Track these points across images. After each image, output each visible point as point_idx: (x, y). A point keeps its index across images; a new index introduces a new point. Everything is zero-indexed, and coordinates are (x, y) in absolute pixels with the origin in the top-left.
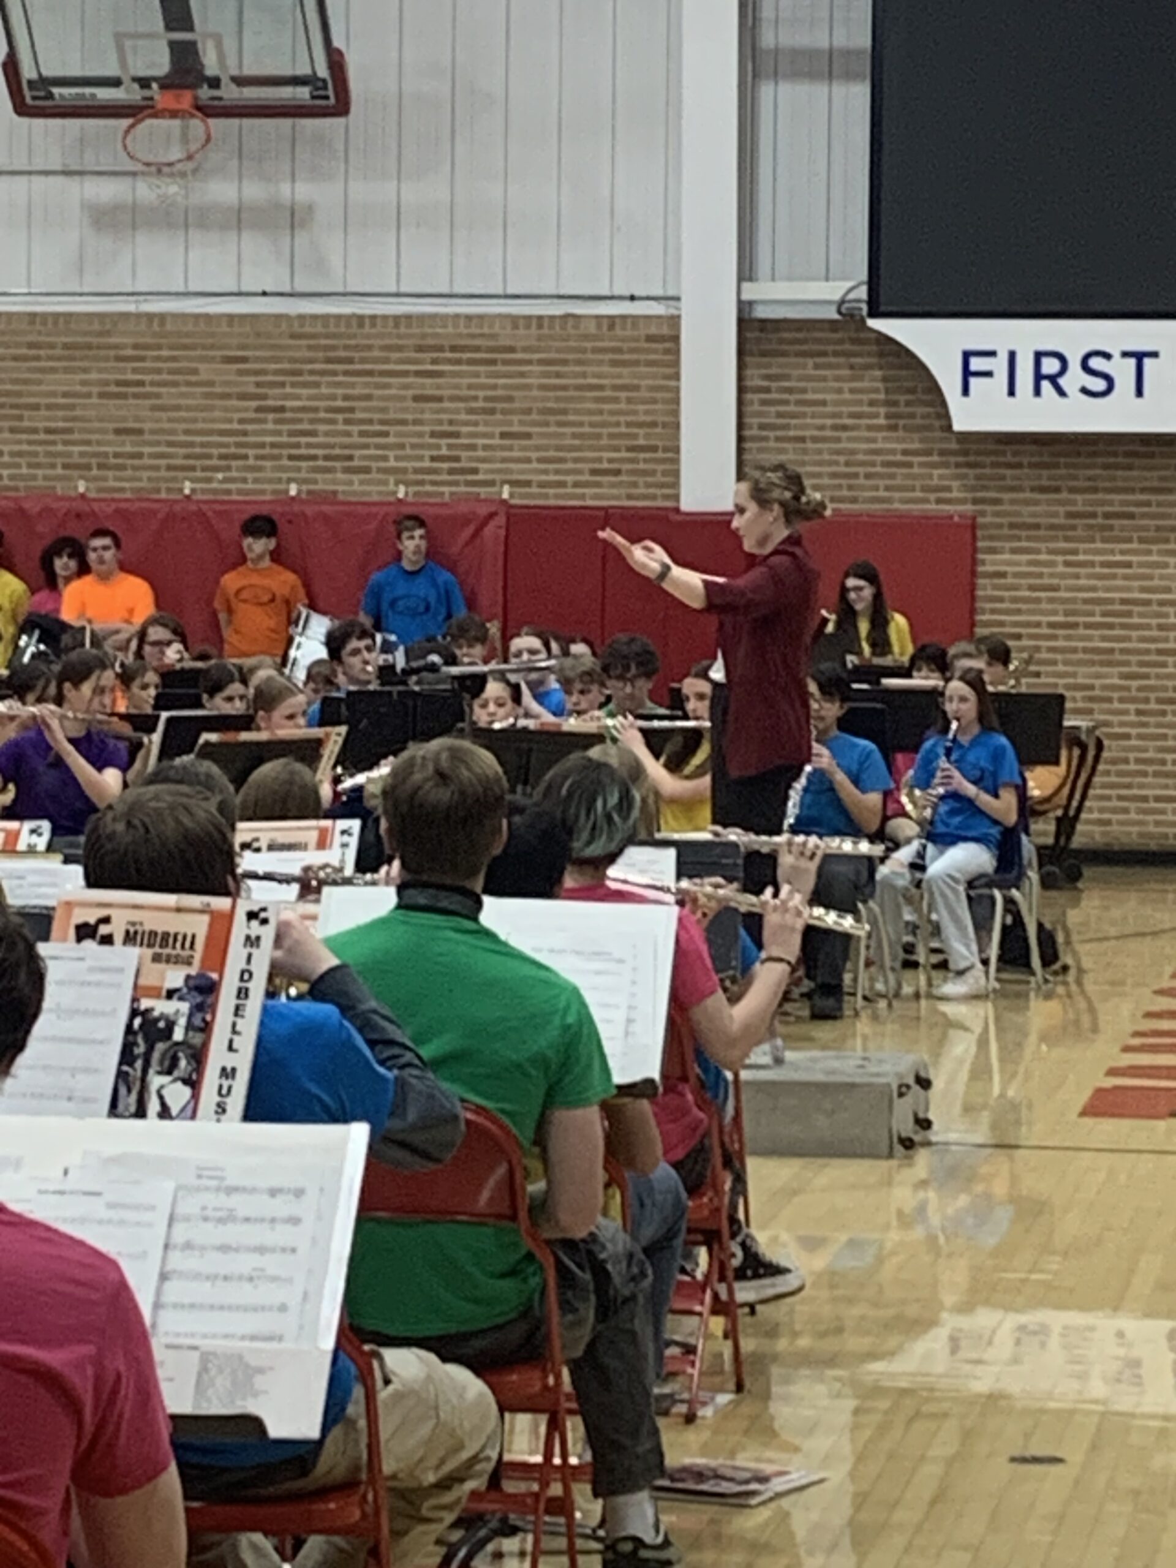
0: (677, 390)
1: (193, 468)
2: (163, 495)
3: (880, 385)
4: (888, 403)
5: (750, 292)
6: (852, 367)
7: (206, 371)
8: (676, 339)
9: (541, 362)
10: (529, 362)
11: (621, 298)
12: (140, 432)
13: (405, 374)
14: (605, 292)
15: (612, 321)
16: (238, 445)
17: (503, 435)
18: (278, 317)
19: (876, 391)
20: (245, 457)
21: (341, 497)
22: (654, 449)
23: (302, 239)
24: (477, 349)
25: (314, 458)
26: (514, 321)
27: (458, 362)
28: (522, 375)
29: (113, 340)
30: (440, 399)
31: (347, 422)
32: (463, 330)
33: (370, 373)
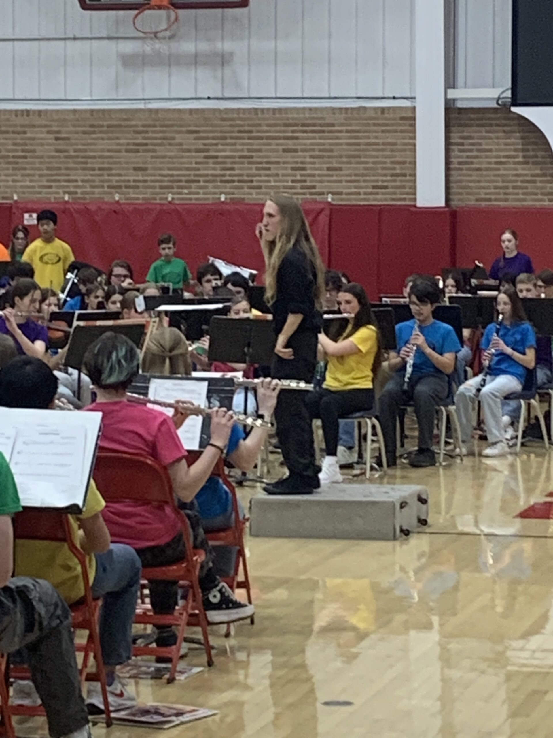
0: (414, 145)
1: (172, 187)
2: (158, 201)
3: (520, 141)
4: (523, 150)
5: (452, 94)
6: (504, 132)
7: (179, 138)
8: (414, 119)
9: (347, 131)
10: (341, 132)
11: (389, 98)
12: (146, 169)
13: (279, 138)
14: (380, 95)
15: (383, 110)
16: (195, 175)
17: (328, 169)
18: (214, 111)
19: (518, 144)
20: (199, 181)
21: (247, 201)
22: (405, 175)
23: (227, 71)
24: (314, 125)
25: (233, 181)
26: (333, 110)
27: (305, 132)
28: (337, 138)
29: (133, 123)
30: (296, 151)
31: (249, 163)
32: (307, 115)
33: (261, 138)
